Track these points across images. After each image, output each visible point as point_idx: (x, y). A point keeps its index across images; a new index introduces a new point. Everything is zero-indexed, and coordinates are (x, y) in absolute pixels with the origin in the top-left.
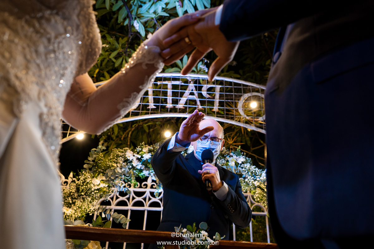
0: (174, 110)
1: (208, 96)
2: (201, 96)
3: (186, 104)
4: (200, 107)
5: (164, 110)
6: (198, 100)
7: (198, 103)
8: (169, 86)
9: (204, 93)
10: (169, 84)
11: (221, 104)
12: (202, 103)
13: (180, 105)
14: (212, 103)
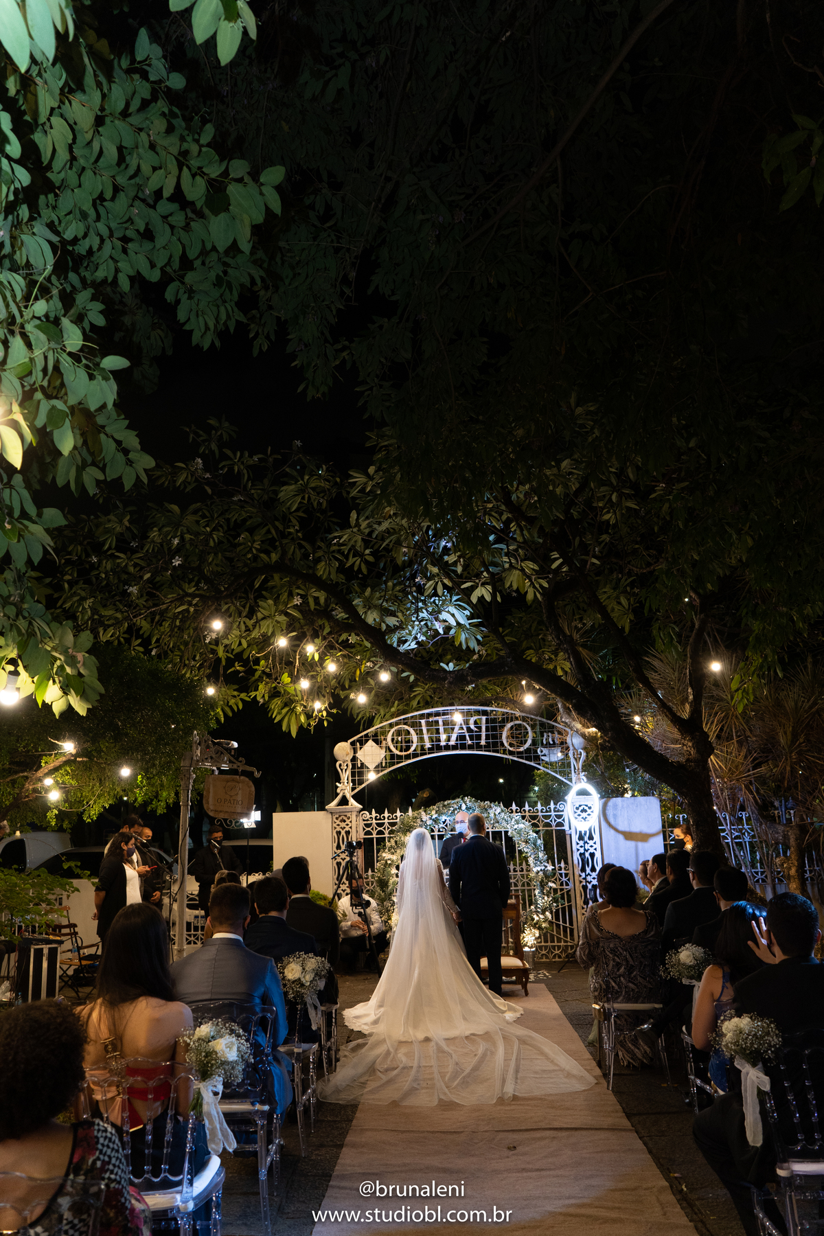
0: (447, 748)
1: (476, 729)
2: (469, 730)
3: (457, 740)
4: (470, 742)
5: (439, 748)
6: (467, 734)
7: (468, 738)
8: (441, 723)
9: (472, 727)
10: (440, 719)
11: (487, 737)
12: (471, 738)
13: (452, 743)
14: (479, 737)
